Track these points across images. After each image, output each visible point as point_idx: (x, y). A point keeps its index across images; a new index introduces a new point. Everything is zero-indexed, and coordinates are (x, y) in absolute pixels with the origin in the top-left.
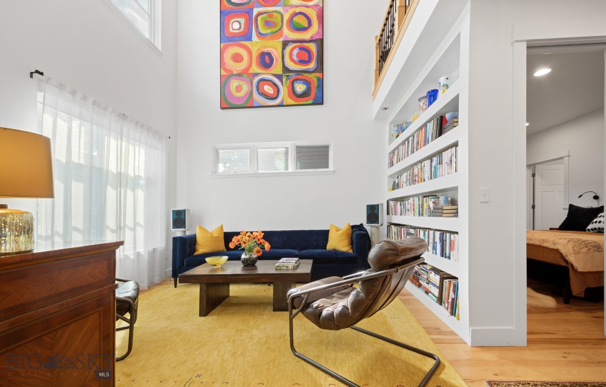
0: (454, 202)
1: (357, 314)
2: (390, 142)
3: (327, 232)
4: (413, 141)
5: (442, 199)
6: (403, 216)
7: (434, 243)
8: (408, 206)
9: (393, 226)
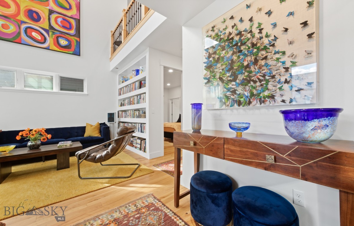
0: (145, 113)
1: (113, 153)
2: (119, 84)
3: (85, 127)
4: (130, 87)
5: (141, 112)
6: (126, 118)
7: (139, 128)
8: (128, 114)
9: (121, 123)
